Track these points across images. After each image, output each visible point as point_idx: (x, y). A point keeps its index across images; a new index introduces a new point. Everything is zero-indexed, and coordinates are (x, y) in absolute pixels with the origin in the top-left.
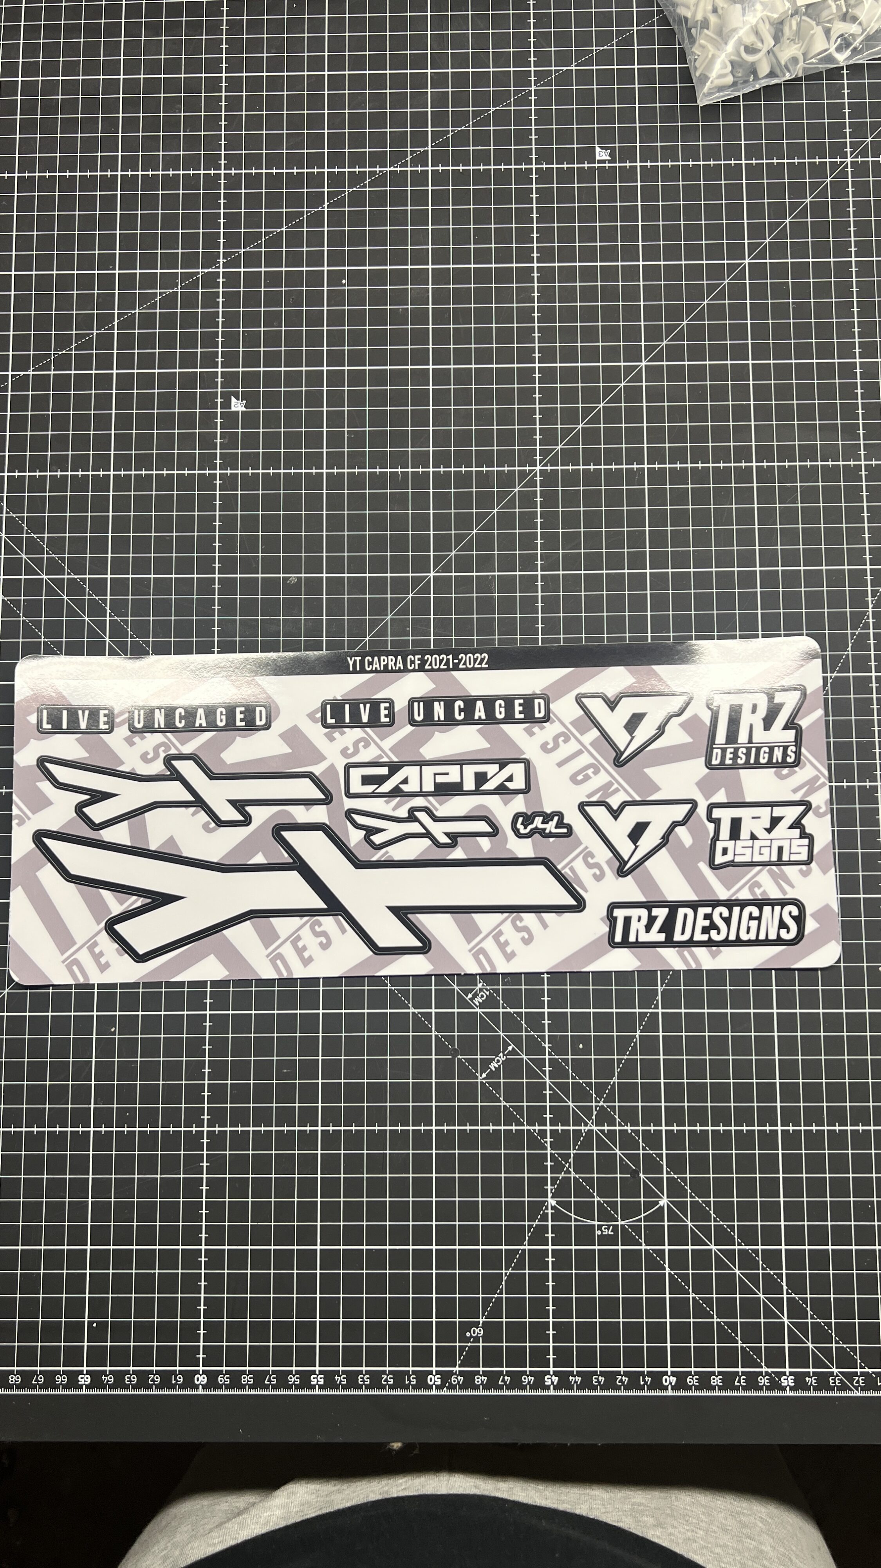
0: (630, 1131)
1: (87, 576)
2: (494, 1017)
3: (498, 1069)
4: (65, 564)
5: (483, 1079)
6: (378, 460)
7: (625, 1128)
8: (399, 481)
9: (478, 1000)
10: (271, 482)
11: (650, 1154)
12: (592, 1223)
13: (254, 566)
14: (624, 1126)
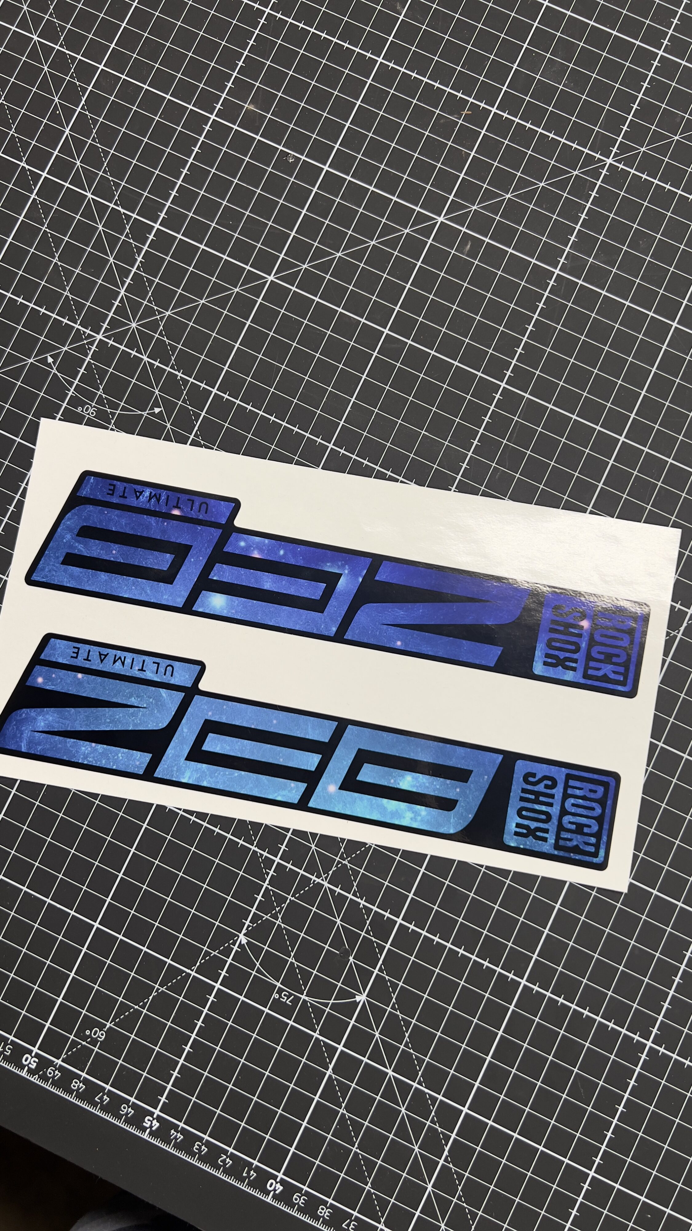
0: (361, 906)
1: (79, 57)
4: (62, 33)
6: (442, 74)
7: (359, 900)
8: (453, 106)
10: (318, 46)
11: (372, 940)
12: (275, 983)
13: (257, 124)
14: (358, 898)
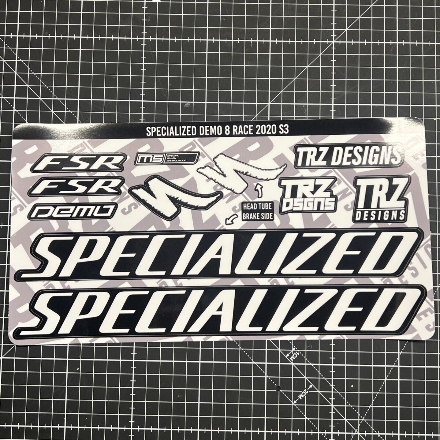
0: (379, 436)
1: (66, 99)
2: (302, 368)
3: (303, 398)
4: (52, 91)
5: (295, 404)
6: (239, 34)
7: (377, 434)
8: (251, 48)
9: (292, 358)
10: (175, 46)
13: (165, 96)
14: (376, 433)
